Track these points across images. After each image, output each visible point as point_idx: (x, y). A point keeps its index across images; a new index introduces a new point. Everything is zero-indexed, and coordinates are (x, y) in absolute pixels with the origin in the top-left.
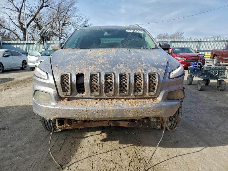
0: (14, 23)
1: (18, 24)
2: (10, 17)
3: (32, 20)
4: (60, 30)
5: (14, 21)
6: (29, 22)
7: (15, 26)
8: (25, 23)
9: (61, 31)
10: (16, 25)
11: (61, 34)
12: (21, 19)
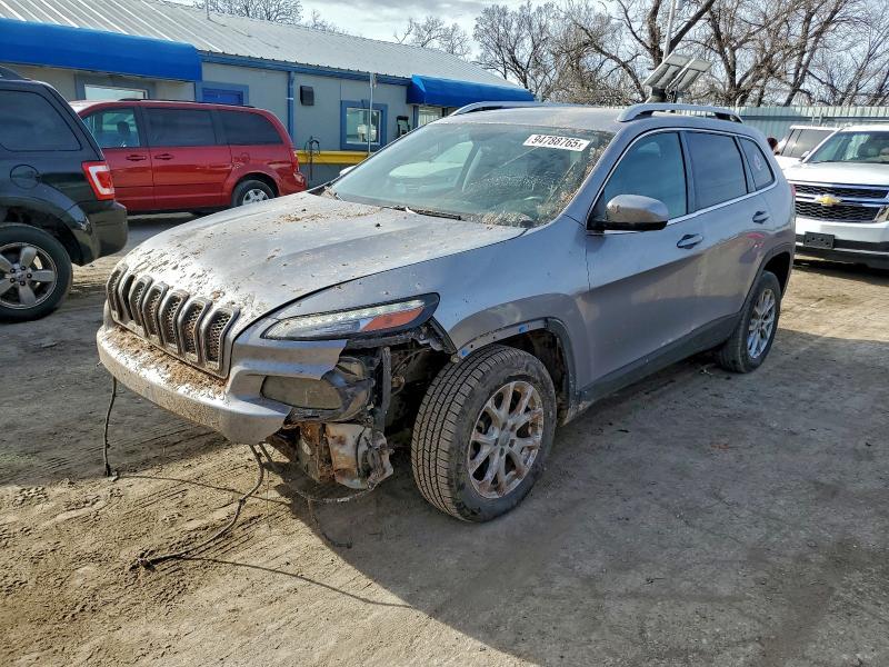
0: (634, 33)
1: (645, 36)
2: (626, 12)
3: (698, 16)
4: (803, 53)
5: (636, 27)
6: (684, 26)
7: (637, 42)
8: (668, 31)
9: (807, 55)
10: (638, 39)
11: (805, 71)
12: (659, 16)
